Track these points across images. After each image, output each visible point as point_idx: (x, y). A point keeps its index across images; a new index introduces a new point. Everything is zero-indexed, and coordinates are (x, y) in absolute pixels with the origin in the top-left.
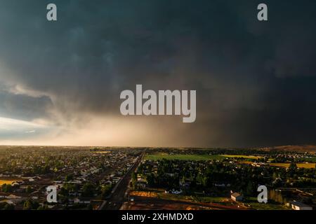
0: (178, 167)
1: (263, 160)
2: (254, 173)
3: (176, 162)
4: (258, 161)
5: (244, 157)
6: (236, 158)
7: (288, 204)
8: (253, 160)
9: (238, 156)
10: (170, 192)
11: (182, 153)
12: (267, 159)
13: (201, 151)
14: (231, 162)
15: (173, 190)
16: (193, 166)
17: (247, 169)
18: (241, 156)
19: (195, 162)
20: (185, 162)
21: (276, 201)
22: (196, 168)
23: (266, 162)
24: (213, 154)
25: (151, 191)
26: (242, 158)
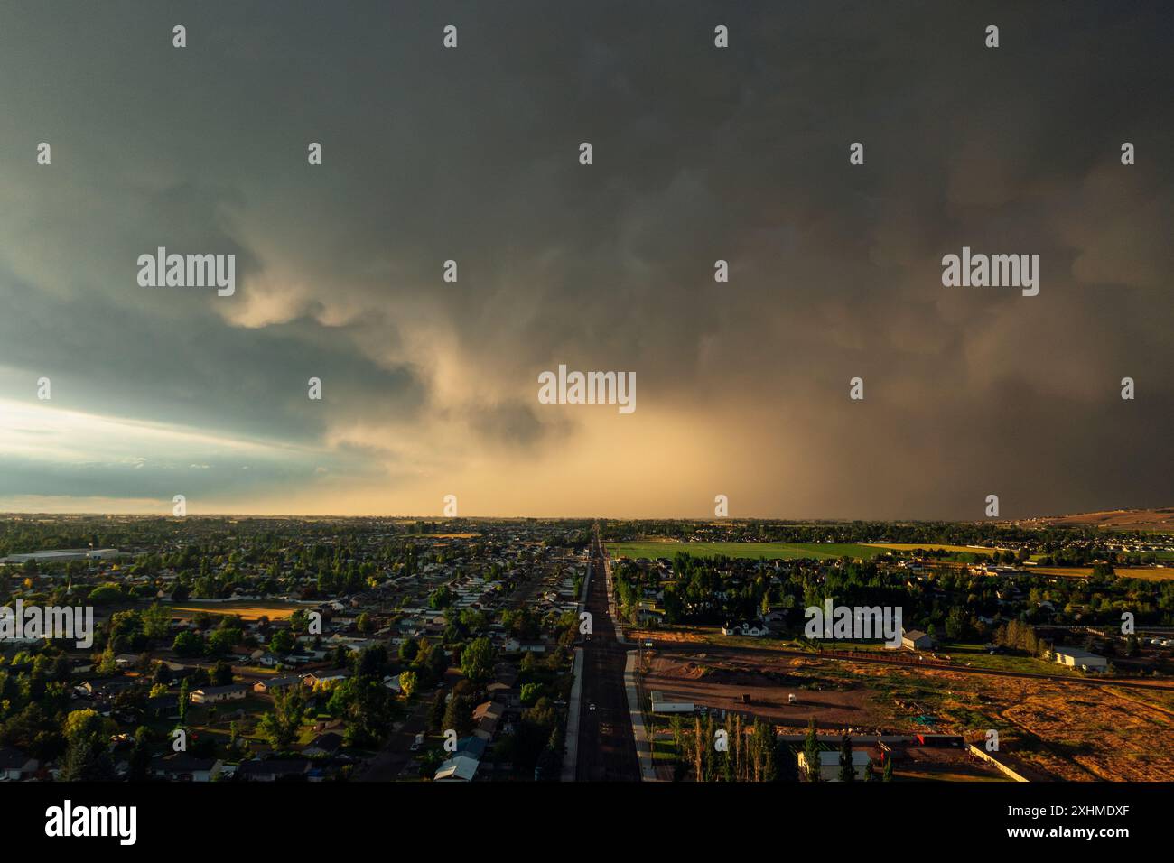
0: (734, 577)
1: (1009, 559)
2: (972, 591)
3: (724, 562)
4: (991, 562)
5: (949, 548)
6: (919, 553)
7: (1047, 654)
8: (978, 559)
9: (927, 547)
10: (737, 633)
11: (731, 539)
12: (1026, 555)
13: (797, 531)
14: (902, 564)
15: (746, 626)
16: (782, 576)
17: (951, 580)
18: (936, 547)
19: (782, 564)
20: (751, 564)
21: (1019, 647)
22: (793, 579)
23: (1019, 563)
24: (838, 541)
25: (683, 631)
26: (941, 554)
